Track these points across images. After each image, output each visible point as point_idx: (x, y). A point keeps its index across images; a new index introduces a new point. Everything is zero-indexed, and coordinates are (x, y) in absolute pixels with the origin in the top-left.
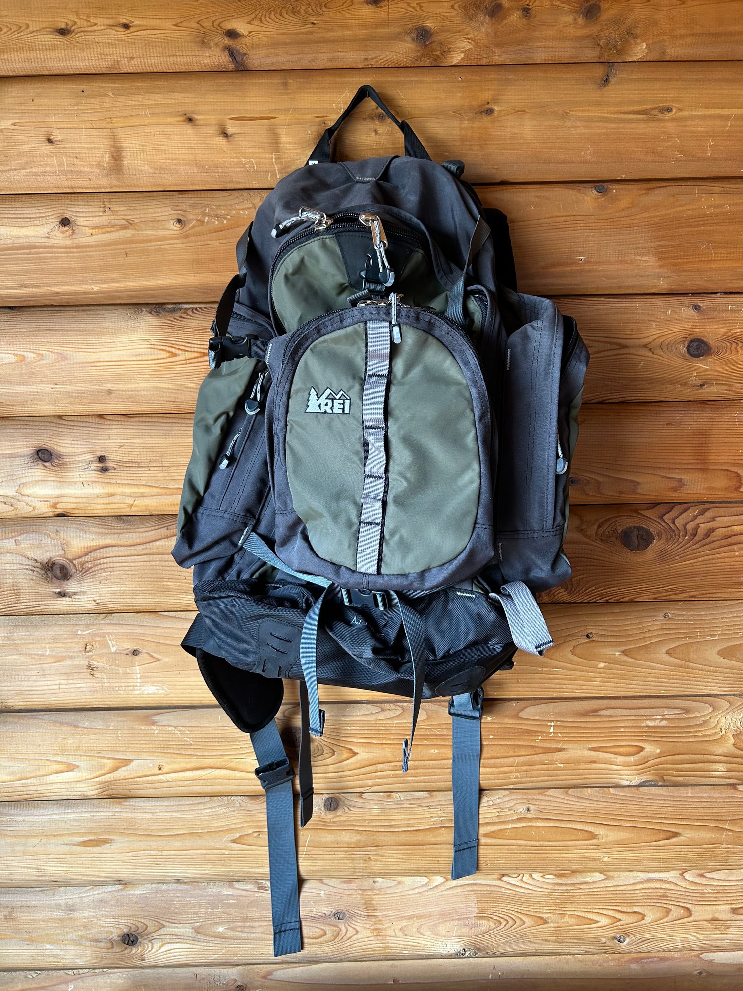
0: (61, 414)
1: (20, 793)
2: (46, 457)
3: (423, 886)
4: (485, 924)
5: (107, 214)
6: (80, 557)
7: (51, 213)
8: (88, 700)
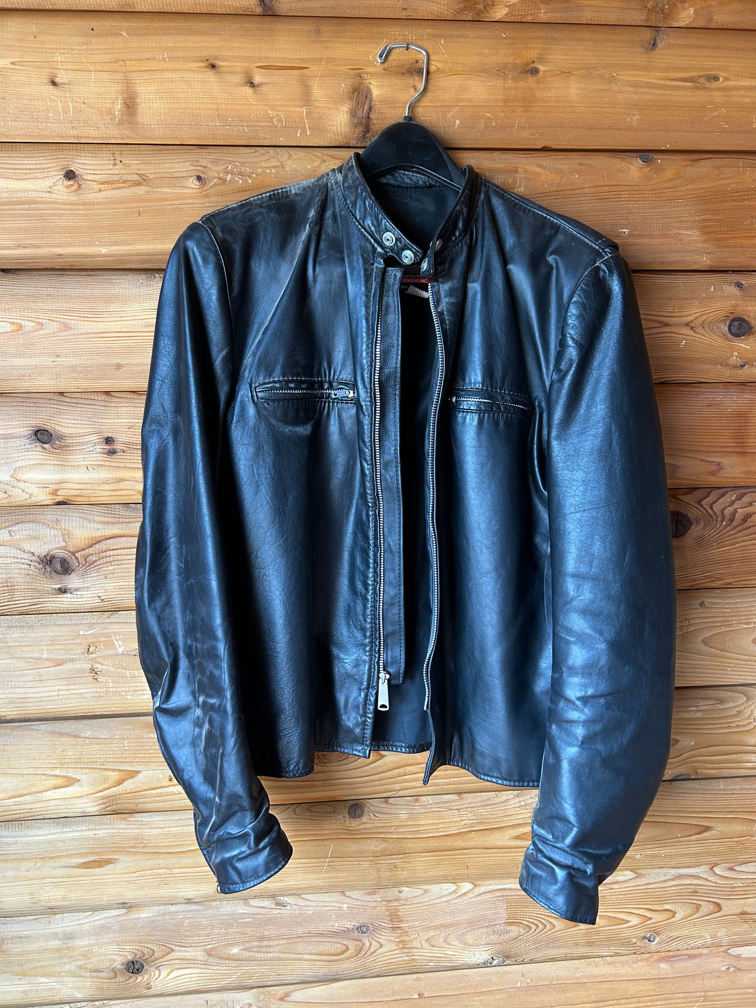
0: (62, 390)
1: (12, 812)
2: (46, 438)
3: (450, 893)
4: (515, 930)
5: (117, 167)
6: (83, 550)
7: (55, 165)
8: (91, 707)
